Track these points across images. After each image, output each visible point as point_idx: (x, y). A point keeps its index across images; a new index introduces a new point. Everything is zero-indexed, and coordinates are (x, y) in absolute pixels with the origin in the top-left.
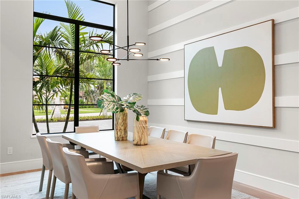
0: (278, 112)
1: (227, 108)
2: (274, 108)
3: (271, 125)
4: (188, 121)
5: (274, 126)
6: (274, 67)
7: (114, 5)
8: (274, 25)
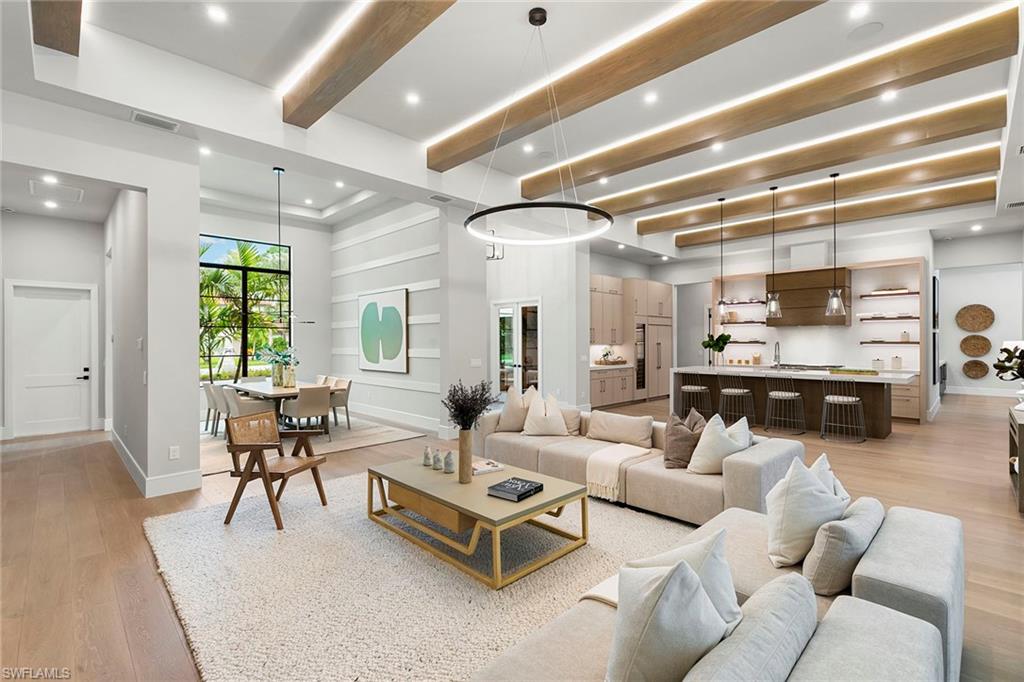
0: (411, 361)
1: (385, 358)
2: (408, 358)
3: (405, 371)
4: (364, 370)
5: (408, 372)
6: (407, 326)
7: (289, 247)
8: (407, 293)
